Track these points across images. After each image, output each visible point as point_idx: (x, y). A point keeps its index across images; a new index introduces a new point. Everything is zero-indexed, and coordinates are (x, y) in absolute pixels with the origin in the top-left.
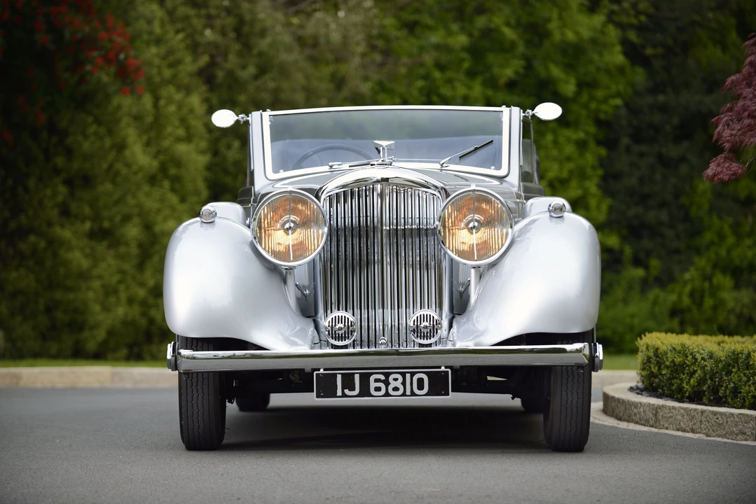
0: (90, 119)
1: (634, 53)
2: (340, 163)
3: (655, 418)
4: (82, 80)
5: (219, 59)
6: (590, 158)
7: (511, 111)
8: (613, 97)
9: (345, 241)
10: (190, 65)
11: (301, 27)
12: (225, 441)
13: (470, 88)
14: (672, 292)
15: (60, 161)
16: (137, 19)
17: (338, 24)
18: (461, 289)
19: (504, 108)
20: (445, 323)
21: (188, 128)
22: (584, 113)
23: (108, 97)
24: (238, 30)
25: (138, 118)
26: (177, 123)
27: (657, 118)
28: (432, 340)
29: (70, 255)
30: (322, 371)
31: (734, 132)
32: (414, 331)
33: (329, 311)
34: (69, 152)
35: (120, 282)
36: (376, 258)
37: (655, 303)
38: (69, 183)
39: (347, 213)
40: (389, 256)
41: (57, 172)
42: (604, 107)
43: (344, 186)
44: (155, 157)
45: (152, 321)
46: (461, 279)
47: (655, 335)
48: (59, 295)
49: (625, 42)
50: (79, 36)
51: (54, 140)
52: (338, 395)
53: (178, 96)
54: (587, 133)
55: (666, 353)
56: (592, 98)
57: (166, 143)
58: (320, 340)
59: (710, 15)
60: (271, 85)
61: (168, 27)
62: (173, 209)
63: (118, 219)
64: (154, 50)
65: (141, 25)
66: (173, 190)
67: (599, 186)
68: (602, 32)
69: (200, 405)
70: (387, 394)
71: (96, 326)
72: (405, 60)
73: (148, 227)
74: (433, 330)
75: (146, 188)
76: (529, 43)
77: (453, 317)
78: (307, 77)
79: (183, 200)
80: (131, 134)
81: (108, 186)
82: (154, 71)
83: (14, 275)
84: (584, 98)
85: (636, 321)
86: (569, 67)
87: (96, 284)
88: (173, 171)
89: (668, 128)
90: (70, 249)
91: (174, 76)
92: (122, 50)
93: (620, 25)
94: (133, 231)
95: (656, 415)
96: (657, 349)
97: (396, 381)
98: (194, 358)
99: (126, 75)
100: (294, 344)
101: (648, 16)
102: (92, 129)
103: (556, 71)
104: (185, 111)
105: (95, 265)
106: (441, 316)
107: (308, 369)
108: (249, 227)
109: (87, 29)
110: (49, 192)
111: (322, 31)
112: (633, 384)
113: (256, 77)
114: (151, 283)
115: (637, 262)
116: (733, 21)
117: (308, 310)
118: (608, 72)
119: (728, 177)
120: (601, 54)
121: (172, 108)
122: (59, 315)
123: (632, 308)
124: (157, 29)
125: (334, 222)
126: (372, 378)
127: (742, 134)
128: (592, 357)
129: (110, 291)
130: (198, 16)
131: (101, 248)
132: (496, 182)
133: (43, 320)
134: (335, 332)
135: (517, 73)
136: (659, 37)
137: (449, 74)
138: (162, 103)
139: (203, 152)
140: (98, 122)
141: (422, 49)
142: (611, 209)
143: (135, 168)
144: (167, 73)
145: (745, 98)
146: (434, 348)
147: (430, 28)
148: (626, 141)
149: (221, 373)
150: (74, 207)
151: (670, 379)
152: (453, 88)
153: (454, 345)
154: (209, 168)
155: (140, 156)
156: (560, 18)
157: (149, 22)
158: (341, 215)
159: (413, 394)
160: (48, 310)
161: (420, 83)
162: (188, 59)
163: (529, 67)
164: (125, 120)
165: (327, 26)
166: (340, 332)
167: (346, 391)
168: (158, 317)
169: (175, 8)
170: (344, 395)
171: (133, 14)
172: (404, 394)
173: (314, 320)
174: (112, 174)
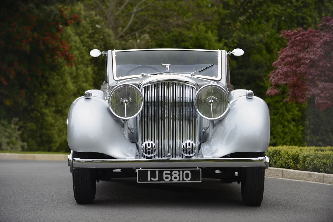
0: (55, 74)
2: (147, 73)
4: (54, 61)
7: (222, 52)
9: (151, 108)
11: (125, 45)
15: (45, 87)
16: (71, 41)
18: (204, 130)
19: (218, 51)
21: (86, 78)
23: (61, 67)
24: (105, 46)
25: (71, 74)
26: (83, 76)
28: (192, 155)
29: (48, 118)
30: (141, 169)
31: (276, 80)
32: (183, 150)
33: (143, 140)
34: (48, 85)
36: (166, 116)
38: (48, 94)
40: (171, 115)
41: (44, 91)
44: (76, 87)
46: (204, 126)
48: (44, 131)
50: (54, 46)
51: (44, 80)
52: (148, 180)
53: (84, 68)
57: (79, 83)
58: (139, 154)
59: (257, 44)
61: (81, 44)
63: (64, 106)
64: (77, 52)
65: (73, 43)
70: (171, 180)
71: (55, 142)
74: (192, 150)
77: (201, 144)
80: (68, 79)
81: (61, 96)
82: (76, 59)
83: (29, 124)
87: (56, 128)
90: (48, 116)
91: (82, 61)
92: (67, 51)
97: (175, 174)
98: (80, 162)
99: (68, 59)
100: (128, 156)
102: (56, 77)
104: (86, 73)
105: (56, 122)
106: (195, 143)
107: (134, 168)
108: (106, 100)
109: (56, 44)
110: (41, 97)
111: (132, 46)
116: (264, 47)
117: (133, 139)
119: (273, 94)
121: (82, 73)
122: (44, 138)
124: (78, 46)
125: (146, 99)
126: (165, 172)
127: (278, 81)
130: (91, 41)
131: (58, 116)
133: (39, 139)
134: (147, 150)
138: (79, 71)
140: (58, 75)
143: (70, 90)
144: (80, 60)
145: (279, 69)
146: (193, 158)
150: (49, 102)
155: (71, 86)
156: (209, 44)
157: (75, 42)
158: (149, 96)
159: (183, 180)
160: (41, 136)
164: (67, 74)
166: (149, 150)
167: (152, 179)
169: (84, 39)
170: (151, 180)
171: (70, 40)
172: (179, 180)
173: (137, 145)
174: (62, 92)
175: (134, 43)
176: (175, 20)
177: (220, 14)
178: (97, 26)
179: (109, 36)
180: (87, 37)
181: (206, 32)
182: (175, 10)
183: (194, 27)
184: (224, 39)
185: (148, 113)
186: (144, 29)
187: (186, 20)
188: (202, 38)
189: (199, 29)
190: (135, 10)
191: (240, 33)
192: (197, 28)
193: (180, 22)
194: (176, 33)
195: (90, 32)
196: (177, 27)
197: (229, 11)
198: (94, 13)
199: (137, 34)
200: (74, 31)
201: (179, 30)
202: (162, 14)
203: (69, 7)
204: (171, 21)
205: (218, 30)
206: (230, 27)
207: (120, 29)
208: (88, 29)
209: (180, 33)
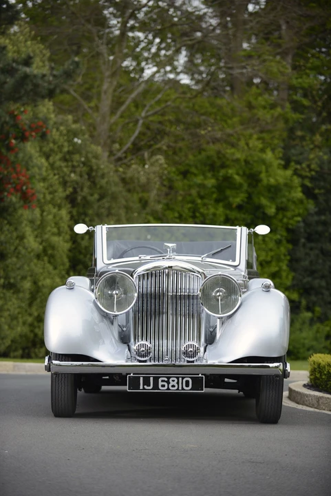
0: (6, 222)
1: (308, 192)
2: (145, 255)
3: (318, 403)
5: (78, 190)
6: (283, 250)
7: (241, 229)
8: (296, 216)
10: (61, 193)
11: (124, 173)
12: (76, 412)
13: (217, 209)
14: (327, 325)
16: (33, 167)
17: (145, 172)
18: (211, 330)
19: (237, 227)
20: (202, 349)
21: (59, 229)
22: (280, 224)
23: (15, 210)
24: (89, 174)
25: (32, 222)
26: (53, 225)
27: (320, 228)
28: (195, 359)
30: (132, 375)
32: (184, 353)
33: (137, 341)
35: (19, 313)
37: (317, 332)
39: (148, 286)
42: (291, 222)
43: (147, 270)
44: (41, 244)
45: (36, 335)
46: (211, 324)
47: (319, 355)
49: (303, 186)
52: (140, 389)
53: (55, 210)
54: (282, 236)
55: (324, 367)
56: (284, 216)
57: (46, 236)
58: (131, 357)
60: (107, 205)
61: (50, 172)
62: (50, 273)
63: (19, 278)
64: (42, 184)
65: (36, 170)
66: (49, 262)
67: (288, 266)
68: (291, 180)
69: (63, 392)
70: (168, 389)
72: (181, 192)
73: (35, 283)
74: (195, 353)
75: (35, 261)
76: (250, 185)
77: (207, 346)
78: (126, 201)
79: (55, 268)
80: (28, 231)
81: (14, 259)
82: (42, 196)
84: (280, 216)
85: (306, 341)
86: (272, 199)
87: (6, 314)
88: (50, 252)
89: (327, 234)
91: (52, 199)
92: (24, 184)
93: (300, 176)
94: (27, 285)
95: (318, 402)
96: (320, 364)
97: (173, 382)
98: (60, 365)
99: (26, 198)
100: (116, 359)
101: (317, 172)
102: (6, 228)
103: (264, 201)
104: (58, 218)
105: (5, 304)
106: (200, 345)
107: (124, 374)
108: (93, 291)
109: (5, 172)
111: (136, 175)
112: (306, 382)
113: (99, 200)
114: (36, 314)
115: (308, 309)
117: (124, 339)
118: (294, 202)
120: (290, 192)
121: (50, 217)
123: (304, 334)
124: (44, 174)
125: (141, 290)
126: (160, 380)
128: (284, 370)
129: (14, 318)
130: (67, 167)
131: (9, 294)
132: (232, 269)
134: (140, 352)
135: (242, 201)
136: (322, 184)
137: (206, 201)
138: (45, 214)
139: (67, 242)
140: (10, 224)
141: (190, 187)
142: (294, 278)
143: (29, 250)
144: (48, 197)
146: (195, 363)
147: (195, 175)
148: (303, 240)
149: (75, 374)
151: (326, 381)
152: (208, 209)
153: (207, 362)
154: (70, 250)
155: (32, 243)
156: (267, 171)
157: (40, 168)
158: (145, 286)
159: (183, 389)
161: (190, 205)
162: (61, 190)
163: (250, 197)
164: (25, 222)
165: (139, 172)
166: (143, 353)
167: (146, 387)
168: (40, 333)
169: (54, 162)
170: (144, 389)
171: (31, 164)
172: (178, 389)
173: (128, 345)
174: (17, 253)
175: (140, 169)
176: (209, 131)
177: (287, 121)
178: (76, 140)
179: (96, 157)
180: (60, 160)
181: (263, 150)
182: (210, 114)
183: (242, 143)
184: (293, 164)
185: (143, 307)
186: (158, 146)
187: (229, 131)
188: (255, 161)
189: (251, 145)
190: (143, 114)
191: (321, 154)
192: (247, 144)
193: (219, 135)
194: (212, 153)
195: (66, 149)
196: (214, 143)
197: (303, 116)
198: (70, 117)
199: (146, 155)
200: (38, 149)
201: (217, 147)
202: (189, 120)
203: (29, 109)
204: (203, 132)
205: (284, 148)
206: (304, 143)
207: (117, 146)
208: (62, 146)
209: (219, 152)
